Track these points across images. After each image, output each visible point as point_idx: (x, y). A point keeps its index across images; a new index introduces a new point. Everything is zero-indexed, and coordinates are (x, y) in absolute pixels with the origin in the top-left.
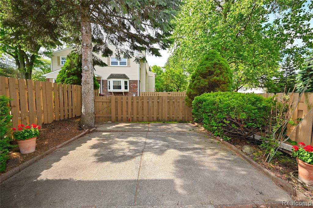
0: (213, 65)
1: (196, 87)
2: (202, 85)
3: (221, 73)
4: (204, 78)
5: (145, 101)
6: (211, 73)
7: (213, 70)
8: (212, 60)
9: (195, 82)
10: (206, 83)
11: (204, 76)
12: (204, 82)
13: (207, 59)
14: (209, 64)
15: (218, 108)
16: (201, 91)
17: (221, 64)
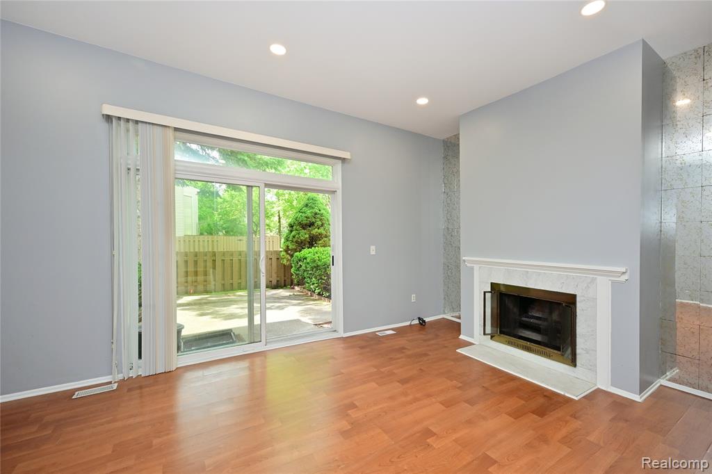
0: (313, 214)
1: (295, 240)
2: (302, 238)
3: (322, 225)
4: (304, 229)
5: (235, 259)
6: (312, 224)
7: (314, 220)
8: (313, 208)
9: (293, 233)
10: (307, 236)
11: (304, 227)
12: (304, 235)
13: (307, 205)
14: (309, 212)
15: (318, 266)
16: (301, 245)
17: (322, 215)
